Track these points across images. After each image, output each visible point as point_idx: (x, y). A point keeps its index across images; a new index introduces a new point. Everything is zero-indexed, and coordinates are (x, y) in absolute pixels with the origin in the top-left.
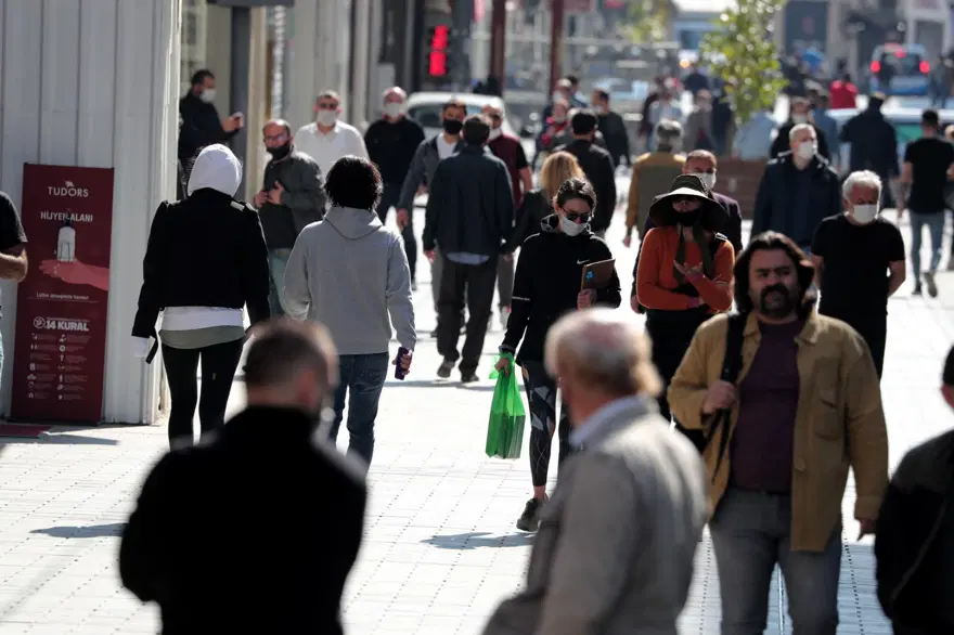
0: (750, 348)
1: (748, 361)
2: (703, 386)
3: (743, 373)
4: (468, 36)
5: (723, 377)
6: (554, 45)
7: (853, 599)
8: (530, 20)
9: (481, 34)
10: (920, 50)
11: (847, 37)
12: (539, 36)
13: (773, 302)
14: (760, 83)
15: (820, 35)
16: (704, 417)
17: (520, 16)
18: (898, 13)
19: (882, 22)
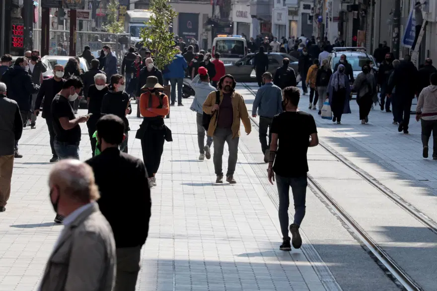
0: (221, 99)
1: (221, 101)
2: (210, 106)
3: (220, 103)
4: (31, 30)
5: (216, 103)
6: (72, 34)
7: (207, 286)
8: (61, 23)
9: (37, 28)
10: (241, 38)
11: (207, 30)
12: (65, 29)
13: (227, 88)
14: (167, 52)
15: (195, 29)
16: (212, 112)
17: (56, 20)
18: (230, 19)
19: (222, 23)
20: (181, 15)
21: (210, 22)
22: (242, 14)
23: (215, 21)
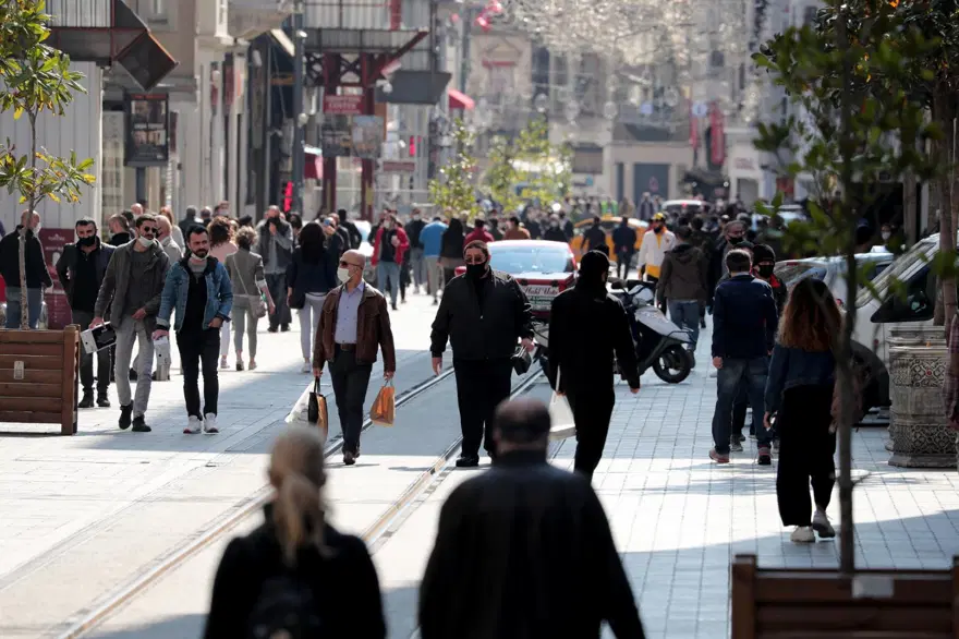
11: (685, 192)
18: (724, 173)
19: (710, 180)
20: (639, 167)
21: (688, 178)
22: (745, 164)
23: (699, 175)
